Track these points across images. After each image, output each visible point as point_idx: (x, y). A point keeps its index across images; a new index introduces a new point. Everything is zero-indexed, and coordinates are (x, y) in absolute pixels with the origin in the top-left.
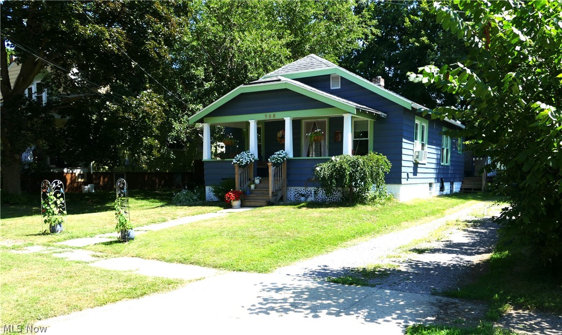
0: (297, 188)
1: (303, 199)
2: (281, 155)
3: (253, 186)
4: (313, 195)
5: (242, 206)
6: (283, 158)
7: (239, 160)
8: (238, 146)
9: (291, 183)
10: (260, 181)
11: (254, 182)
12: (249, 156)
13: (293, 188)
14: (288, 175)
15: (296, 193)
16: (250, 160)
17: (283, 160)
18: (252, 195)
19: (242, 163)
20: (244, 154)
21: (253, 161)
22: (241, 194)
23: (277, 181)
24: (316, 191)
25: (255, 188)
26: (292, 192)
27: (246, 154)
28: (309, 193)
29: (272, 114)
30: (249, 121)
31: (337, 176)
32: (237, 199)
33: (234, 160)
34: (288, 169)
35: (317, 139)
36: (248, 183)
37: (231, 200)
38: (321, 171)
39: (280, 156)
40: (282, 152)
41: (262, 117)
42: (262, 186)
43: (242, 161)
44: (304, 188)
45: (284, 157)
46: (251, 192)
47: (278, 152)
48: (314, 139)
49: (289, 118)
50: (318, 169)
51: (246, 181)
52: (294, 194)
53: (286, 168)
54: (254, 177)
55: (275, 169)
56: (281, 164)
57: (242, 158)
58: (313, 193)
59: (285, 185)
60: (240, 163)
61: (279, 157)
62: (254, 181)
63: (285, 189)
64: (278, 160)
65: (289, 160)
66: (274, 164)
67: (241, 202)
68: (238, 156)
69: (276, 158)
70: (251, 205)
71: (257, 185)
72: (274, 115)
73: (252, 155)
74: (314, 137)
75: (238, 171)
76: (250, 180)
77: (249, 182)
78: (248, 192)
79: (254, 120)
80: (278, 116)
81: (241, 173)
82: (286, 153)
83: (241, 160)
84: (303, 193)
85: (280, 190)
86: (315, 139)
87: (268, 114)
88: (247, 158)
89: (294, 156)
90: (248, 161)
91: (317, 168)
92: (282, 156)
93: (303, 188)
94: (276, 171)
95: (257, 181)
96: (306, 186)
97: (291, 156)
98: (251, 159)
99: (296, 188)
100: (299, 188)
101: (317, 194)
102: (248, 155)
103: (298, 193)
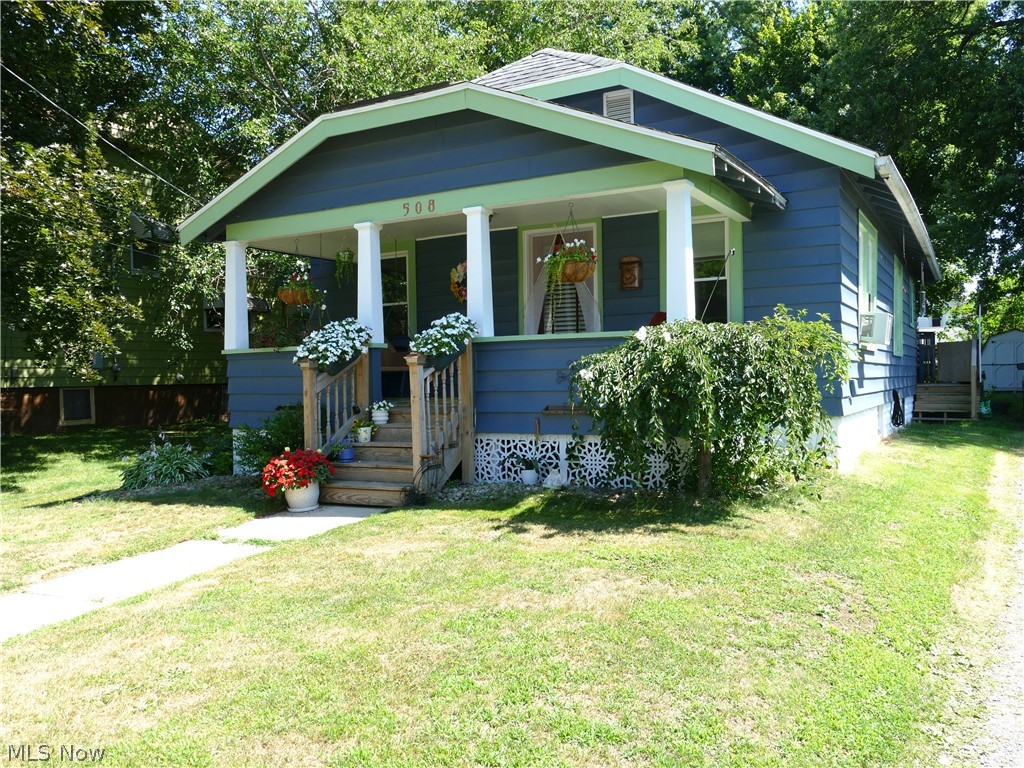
0: (510, 437)
1: (529, 476)
2: (454, 327)
3: (364, 434)
4: (564, 464)
5: (325, 502)
6: (458, 339)
7: (314, 350)
8: (324, 307)
9: (486, 420)
10: (391, 414)
11: (369, 420)
12: (351, 335)
13: (495, 439)
14: (478, 395)
15: (506, 454)
16: (353, 347)
17: (460, 344)
18: (359, 464)
19: (327, 358)
20: (335, 329)
21: (365, 350)
22: (318, 464)
23: (441, 413)
24: (573, 448)
25: (373, 438)
26: (493, 452)
27: (341, 329)
28: (550, 454)
29: (424, 200)
30: (356, 226)
31: (664, 402)
32: (302, 482)
33: (299, 348)
34: (479, 374)
35: (575, 272)
36: (348, 423)
37: (281, 485)
38: (597, 382)
39: (449, 331)
40: (458, 318)
41: (394, 211)
42: (394, 431)
43: (326, 350)
44: (533, 438)
45: (464, 335)
46: (358, 453)
47: (444, 320)
48: (564, 274)
49: (479, 208)
50: (587, 374)
51: (345, 414)
52: (498, 459)
53: (470, 371)
54: (371, 403)
55: (433, 374)
56: (454, 357)
57: (326, 341)
58: (563, 455)
59: (470, 429)
60: (318, 359)
61: (447, 336)
62: (370, 414)
63: (469, 440)
64: (443, 345)
65: (480, 347)
66: (428, 361)
67: (321, 488)
68: (313, 335)
69: (436, 340)
70: (354, 500)
71: (380, 427)
72: (432, 203)
73: (360, 330)
74: (564, 268)
75: (313, 384)
76: (357, 411)
77: (354, 418)
78: (346, 453)
79: (368, 224)
80: (444, 204)
81: (324, 392)
82: (468, 322)
83: (322, 347)
84: (529, 456)
85: (451, 446)
86: (568, 271)
87: (412, 201)
88: (341, 341)
89: (497, 333)
90: (344, 352)
91: (582, 372)
92: (455, 332)
93: (528, 438)
94: (436, 385)
95: (380, 416)
96: (540, 430)
97: (486, 331)
98: (358, 344)
99: (506, 437)
100: (517, 438)
101: (576, 458)
102: (347, 331)
103: (512, 456)
